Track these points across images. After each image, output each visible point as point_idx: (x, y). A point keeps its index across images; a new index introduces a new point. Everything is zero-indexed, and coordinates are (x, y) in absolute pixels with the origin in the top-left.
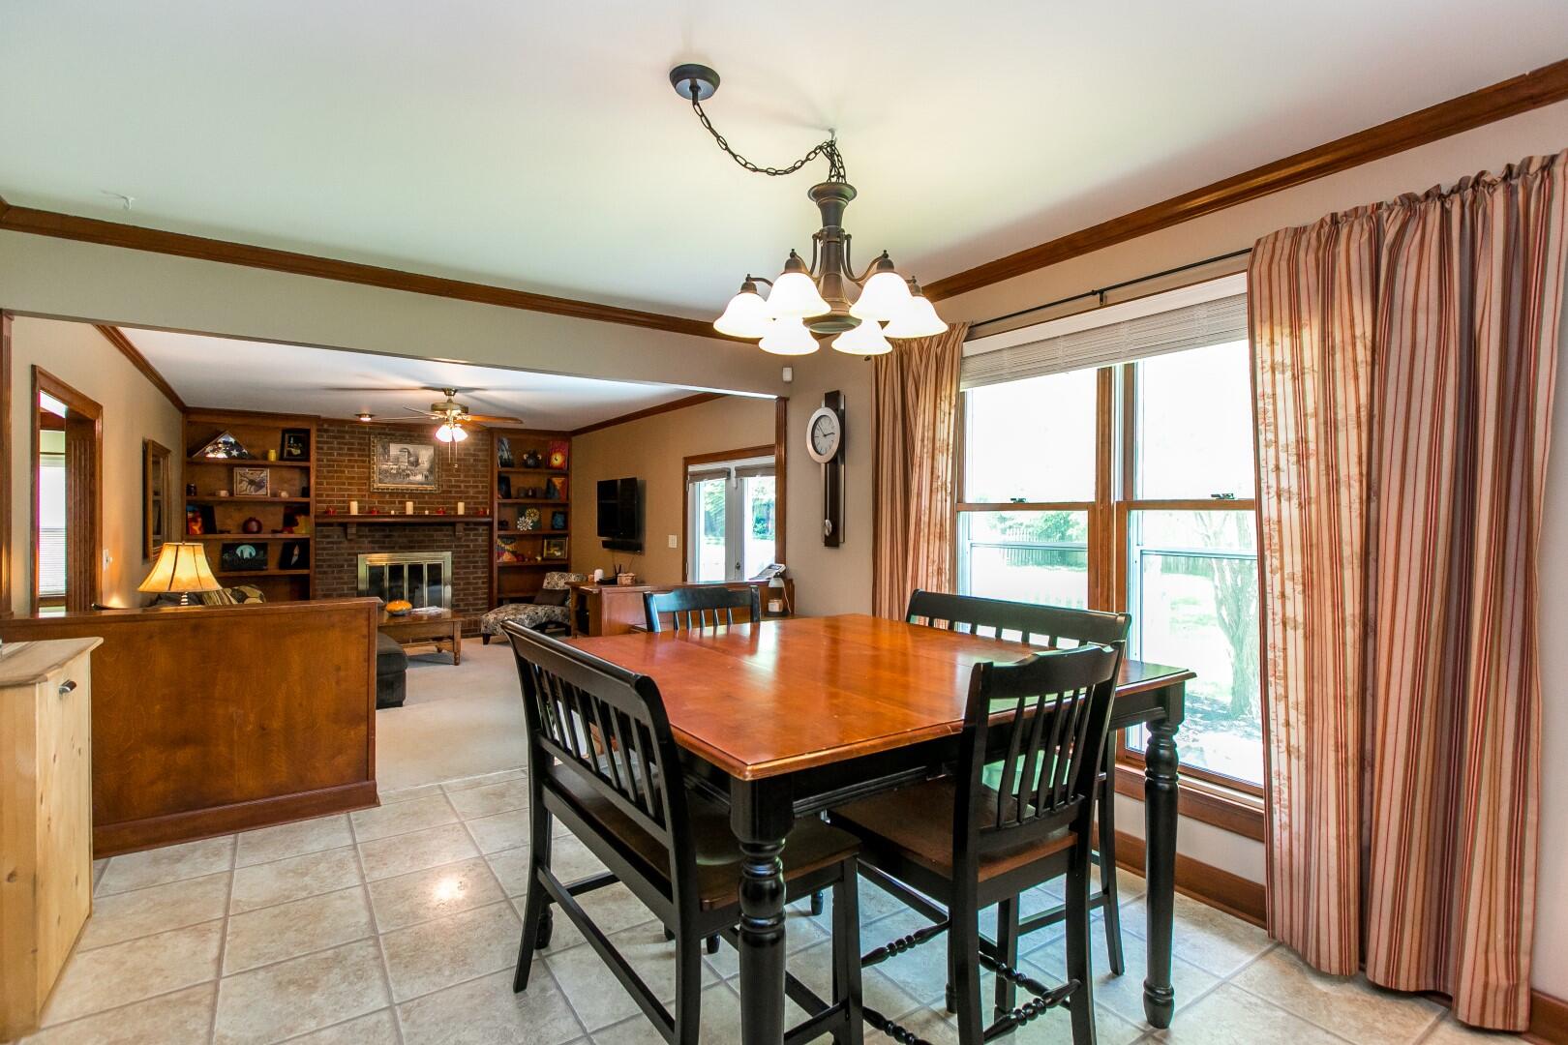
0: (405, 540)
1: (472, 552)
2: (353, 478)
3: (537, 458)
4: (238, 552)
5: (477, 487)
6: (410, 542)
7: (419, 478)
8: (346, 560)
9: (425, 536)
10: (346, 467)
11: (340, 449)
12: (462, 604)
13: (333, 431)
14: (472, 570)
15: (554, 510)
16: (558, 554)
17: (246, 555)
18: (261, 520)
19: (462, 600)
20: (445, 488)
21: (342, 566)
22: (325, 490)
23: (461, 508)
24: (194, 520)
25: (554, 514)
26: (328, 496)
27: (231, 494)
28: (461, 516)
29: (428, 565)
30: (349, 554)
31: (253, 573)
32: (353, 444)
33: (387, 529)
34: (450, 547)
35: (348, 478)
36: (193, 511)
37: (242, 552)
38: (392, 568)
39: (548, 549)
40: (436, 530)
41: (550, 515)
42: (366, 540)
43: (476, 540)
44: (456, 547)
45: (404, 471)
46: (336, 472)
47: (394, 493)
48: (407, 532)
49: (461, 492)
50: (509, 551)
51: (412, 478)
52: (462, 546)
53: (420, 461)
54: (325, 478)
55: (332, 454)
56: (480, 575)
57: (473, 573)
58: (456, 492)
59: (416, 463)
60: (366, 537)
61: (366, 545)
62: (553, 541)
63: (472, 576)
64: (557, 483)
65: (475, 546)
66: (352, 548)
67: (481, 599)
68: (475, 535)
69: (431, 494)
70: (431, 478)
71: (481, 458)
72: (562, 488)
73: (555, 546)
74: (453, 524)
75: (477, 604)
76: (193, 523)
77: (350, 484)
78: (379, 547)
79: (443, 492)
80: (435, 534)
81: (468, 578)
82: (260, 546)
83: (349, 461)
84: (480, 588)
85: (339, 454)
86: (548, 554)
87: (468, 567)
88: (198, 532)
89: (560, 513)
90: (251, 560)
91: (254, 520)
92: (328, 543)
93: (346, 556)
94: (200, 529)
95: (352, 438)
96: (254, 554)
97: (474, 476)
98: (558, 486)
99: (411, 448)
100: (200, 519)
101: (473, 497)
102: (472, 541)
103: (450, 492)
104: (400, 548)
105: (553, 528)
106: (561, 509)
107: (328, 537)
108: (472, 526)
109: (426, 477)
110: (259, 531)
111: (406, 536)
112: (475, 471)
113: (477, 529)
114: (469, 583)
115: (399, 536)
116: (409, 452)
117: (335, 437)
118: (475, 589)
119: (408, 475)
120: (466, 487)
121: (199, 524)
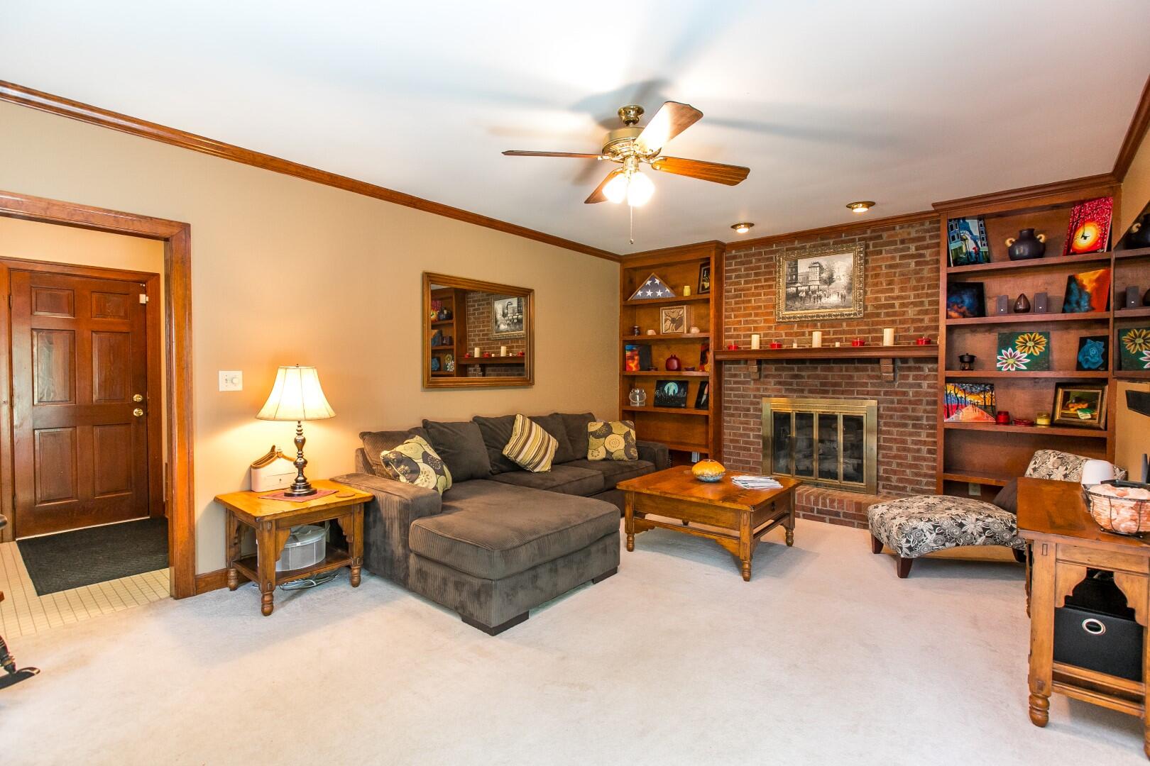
0: (817, 382)
1: (910, 402)
2: (760, 307)
3: (1037, 241)
4: (666, 389)
5: (922, 303)
6: (822, 384)
7: (835, 299)
8: (752, 403)
9: (842, 377)
10: (753, 295)
11: (747, 275)
12: (894, 478)
13: (740, 257)
14: (910, 429)
15: (1085, 333)
16: (1084, 416)
17: (671, 393)
18: (680, 358)
19: (895, 472)
20: (870, 309)
21: (748, 410)
22: (734, 323)
23: (888, 337)
24: (632, 358)
25: (1083, 341)
26: (735, 329)
27: (658, 332)
28: (888, 349)
29: (845, 417)
30: (755, 396)
31: (673, 410)
32: (759, 268)
33: (795, 367)
34: (877, 393)
35: (754, 308)
36: (631, 350)
37: (668, 389)
38: (823, 418)
39: (1065, 406)
40: (857, 370)
41: (1075, 344)
42: (772, 381)
43: (920, 386)
44: (886, 393)
45: (814, 292)
46: (743, 302)
47: (801, 323)
48: (819, 372)
49: (894, 314)
50: (974, 405)
51: (824, 300)
52: (896, 393)
53: (835, 277)
54: (733, 310)
55: (739, 283)
56: (923, 438)
57: (911, 434)
58: (887, 314)
59: (830, 280)
60: (774, 376)
61: (772, 386)
62: (1075, 392)
63: (909, 439)
64: (1085, 282)
65: (916, 394)
66: (758, 390)
67: (925, 475)
68: (916, 377)
69: (849, 320)
70: (850, 298)
71: (928, 258)
72: (1097, 290)
73: (1079, 400)
74: (877, 360)
75: (918, 483)
76: (630, 361)
77: (756, 315)
78: (787, 390)
79: (866, 316)
80: (856, 374)
81: (904, 442)
82: (683, 384)
83: (756, 288)
84: (925, 459)
85: (746, 282)
86: (1063, 415)
87: (905, 425)
88: (634, 369)
89: (1095, 339)
90: (674, 398)
91: (675, 358)
92: (736, 383)
93: (752, 399)
94: (636, 366)
95: (759, 260)
96: (676, 392)
97: (915, 288)
98: (1089, 288)
99: (823, 260)
100: (636, 358)
101: (913, 321)
102: (911, 386)
103: (878, 315)
104: (811, 391)
105: (1079, 367)
106: (1100, 332)
107: (735, 376)
108: (911, 364)
109: (843, 297)
110: (679, 369)
111: (817, 377)
112: (919, 280)
113: (920, 369)
114: (905, 449)
115: (809, 377)
116: (821, 267)
117: (742, 263)
118: (915, 458)
119: (820, 297)
120: (902, 305)
121: (636, 362)
